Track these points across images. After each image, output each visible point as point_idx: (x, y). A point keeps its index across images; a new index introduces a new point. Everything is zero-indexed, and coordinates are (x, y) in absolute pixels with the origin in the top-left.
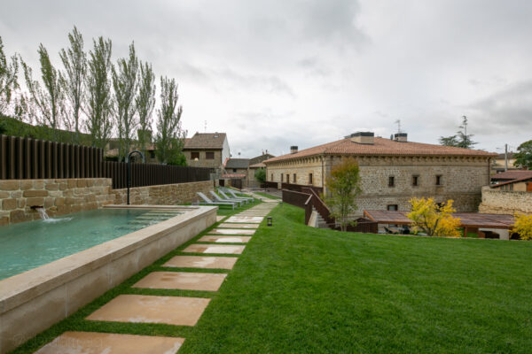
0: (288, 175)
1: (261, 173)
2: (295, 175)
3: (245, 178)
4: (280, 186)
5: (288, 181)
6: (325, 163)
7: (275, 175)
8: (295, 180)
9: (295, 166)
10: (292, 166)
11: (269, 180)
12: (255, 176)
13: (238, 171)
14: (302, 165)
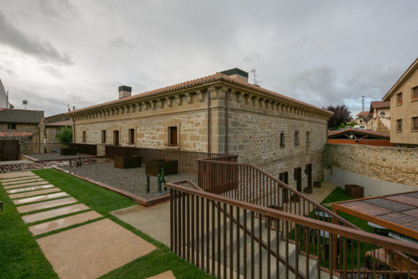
0: (117, 133)
1: (67, 133)
2: (132, 131)
3: (30, 138)
4: (101, 151)
5: (117, 141)
6: (215, 104)
7: (92, 133)
8: (132, 140)
9: (133, 115)
10: (126, 116)
11: (78, 140)
12: (57, 136)
13: (18, 127)
14: (149, 112)
